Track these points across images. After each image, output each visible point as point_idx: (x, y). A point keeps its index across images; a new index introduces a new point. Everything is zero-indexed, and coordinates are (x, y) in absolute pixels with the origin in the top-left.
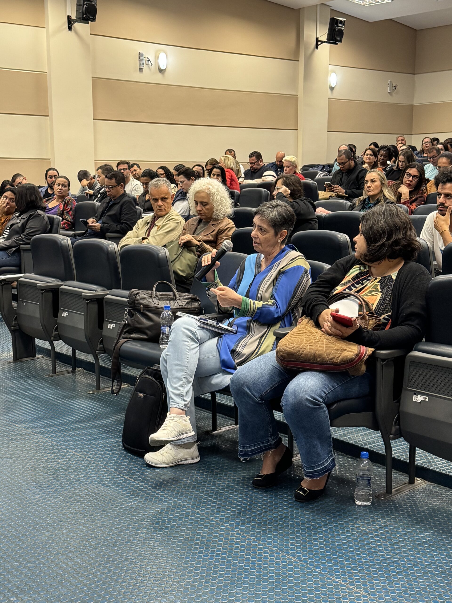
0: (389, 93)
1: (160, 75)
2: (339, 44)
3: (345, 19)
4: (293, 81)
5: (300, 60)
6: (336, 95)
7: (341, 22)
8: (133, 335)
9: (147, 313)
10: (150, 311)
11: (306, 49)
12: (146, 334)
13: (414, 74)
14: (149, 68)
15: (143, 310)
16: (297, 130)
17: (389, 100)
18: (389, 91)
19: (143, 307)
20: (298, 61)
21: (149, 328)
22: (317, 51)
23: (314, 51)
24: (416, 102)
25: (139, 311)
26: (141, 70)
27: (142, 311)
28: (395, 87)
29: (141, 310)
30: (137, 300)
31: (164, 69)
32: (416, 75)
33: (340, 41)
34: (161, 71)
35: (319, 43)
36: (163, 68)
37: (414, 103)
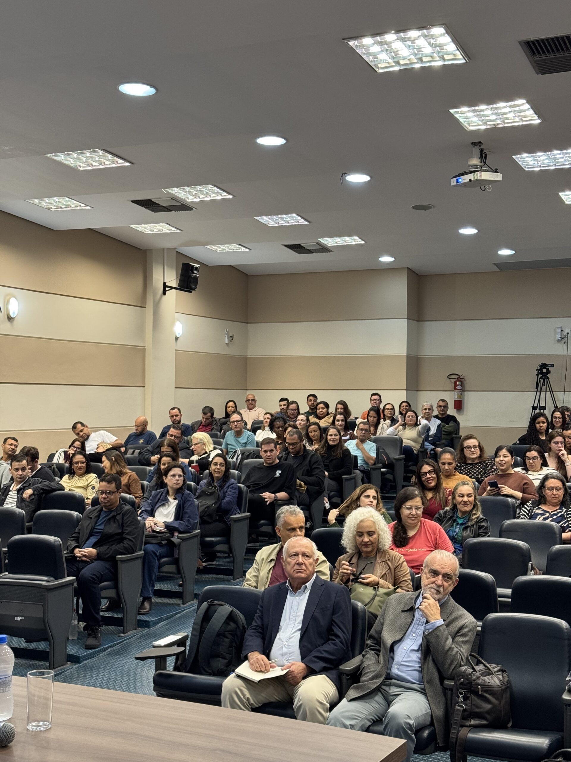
0: (226, 343)
1: (8, 324)
2: (193, 292)
3: (199, 266)
4: (140, 330)
5: (147, 307)
6: (181, 345)
7: (196, 269)
8: (473, 722)
9: (485, 694)
10: (486, 692)
11: (155, 294)
12: (485, 718)
13: (247, 323)
15: (481, 691)
16: (144, 387)
17: (226, 351)
18: (227, 342)
19: (481, 688)
20: (145, 307)
21: (489, 712)
22: (164, 297)
23: (161, 297)
25: (476, 693)
27: (480, 693)
28: (232, 337)
29: (478, 692)
30: (474, 680)
31: (14, 317)
32: (248, 324)
33: (194, 289)
34: (10, 319)
35: (167, 289)
36: (12, 316)
37: (248, 355)
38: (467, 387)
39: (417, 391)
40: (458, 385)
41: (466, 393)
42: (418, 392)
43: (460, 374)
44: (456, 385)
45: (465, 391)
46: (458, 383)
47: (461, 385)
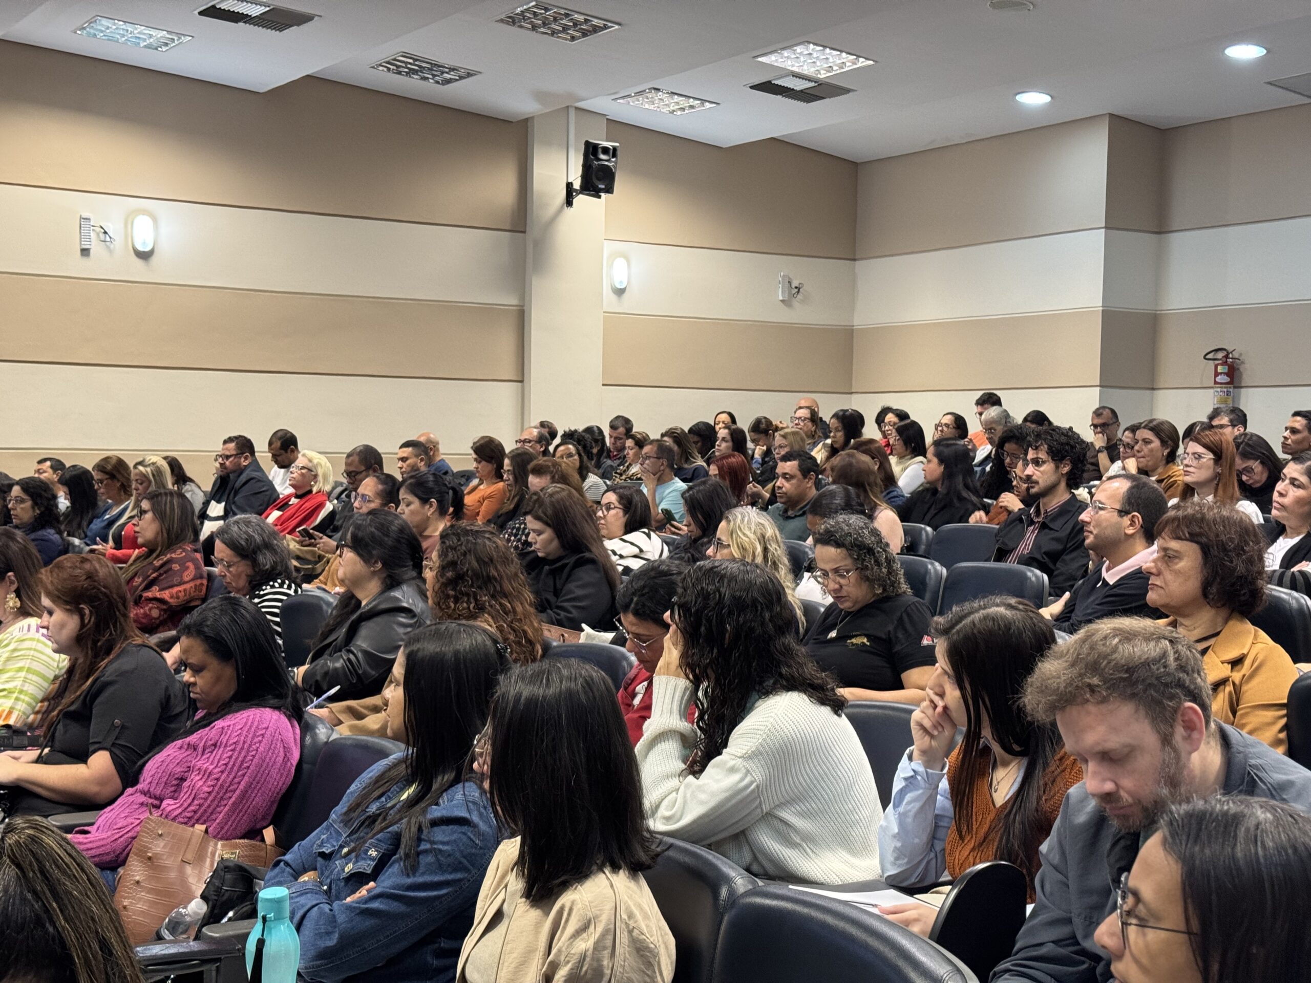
0: (780, 301)
1: (139, 263)
3: (617, 144)
5: (527, 230)
6: (627, 304)
7: (605, 150)
13: (855, 260)
14: (108, 247)
16: (522, 381)
17: (783, 316)
18: (781, 298)
20: (524, 232)
22: (568, 211)
23: (560, 211)
24: (861, 319)
26: (85, 252)
28: (798, 288)
31: (146, 250)
32: (857, 262)
33: (609, 190)
34: (141, 255)
35: (574, 194)
36: (142, 248)
37: (855, 324)
38: (1246, 379)
39: (1153, 389)
40: (1221, 373)
41: (1243, 391)
42: (1155, 392)
43: (1230, 349)
44: (1217, 374)
45: (1241, 387)
46: (1220, 369)
47: (1227, 374)
